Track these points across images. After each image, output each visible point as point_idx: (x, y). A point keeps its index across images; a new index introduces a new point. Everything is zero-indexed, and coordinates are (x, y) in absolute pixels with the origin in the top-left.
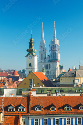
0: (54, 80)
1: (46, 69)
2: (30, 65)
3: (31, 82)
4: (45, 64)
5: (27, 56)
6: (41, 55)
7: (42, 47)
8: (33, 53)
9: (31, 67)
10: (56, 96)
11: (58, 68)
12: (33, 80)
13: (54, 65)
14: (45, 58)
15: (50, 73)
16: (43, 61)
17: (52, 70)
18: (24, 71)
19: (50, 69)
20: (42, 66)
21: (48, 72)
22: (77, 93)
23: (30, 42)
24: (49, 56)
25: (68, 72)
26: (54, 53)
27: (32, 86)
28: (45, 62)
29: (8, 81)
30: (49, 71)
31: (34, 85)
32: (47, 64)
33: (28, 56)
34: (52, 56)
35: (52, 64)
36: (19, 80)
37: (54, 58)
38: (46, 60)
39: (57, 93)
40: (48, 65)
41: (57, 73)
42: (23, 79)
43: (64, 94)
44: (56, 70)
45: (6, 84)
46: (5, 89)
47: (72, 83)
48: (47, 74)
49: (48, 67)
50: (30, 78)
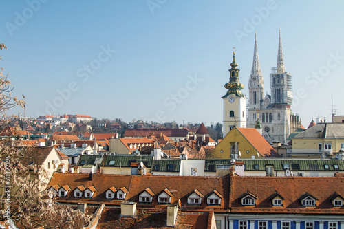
0: (280, 145)
1: (263, 122)
2: (232, 114)
3: (234, 147)
4: (261, 112)
5: (225, 96)
6: (253, 94)
7: (254, 79)
8: (237, 91)
9: (232, 119)
10: (283, 176)
11: (287, 121)
12: (238, 143)
13: (279, 116)
14: (261, 101)
15: (271, 131)
16: (258, 106)
17: (275, 124)
18: (219, 127)
19: (271, 122)
20: (254, 115)
21: (267, 129)
22: (329, 170)
23: (232, 69)
24: (269, 96)
25: (309, 127)
26: (279, 91)
27: (236, 155)
28: (261, 109)
29: (188, 145)
30: (270, 126)
31: (238, 154)
32: (265, 112)
33: (228, 97)
34: (275, 96)
35: (275, 113)
36: (210, 144)
37: (279, 100)
38: (263, 104)
39: (287, 170)
40: (267, 114)
41: (285, 131)
42: (217, 141)
43: (300, 172)
44: (283, 124)
45: (185, 152)
46: (182, 161)
47: (317, 151)
48: (266, 133)
49: (267, 118)
50: (232, 141)
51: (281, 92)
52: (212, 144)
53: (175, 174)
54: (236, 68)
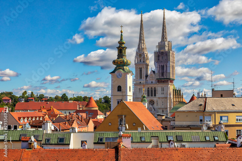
0: (164, 118)
1: (148, 95)
2: (119, 89)
3: (121, 121)
4: (147, 86)
5: (113, 72)
6: (139, 70)
7: (140, 55)
8: (125, 67)
9: (119, 93)
10: (168, 147)
11: (170, 94)
12: (125, 116)
13: (163, 89)
14: (147, 76)
15: (155, 104)
16: (143, 81)
17: (159, 98)
18: (107, 100)
19: (155, 95)
20: (140, 90)
21: (152, 103)
22: (209, 141)
23: (120, 47)
24: (154, 72)
25: (190, 102)
26: (163, 67)
27: (124, 129)
28: (147, 82)
29: (78, 118)
30: (155, 99)
31: (126, 127)
32: (150, 86)
33: (116, 72)
34: (159, 72)
35: (159, 87)
36: (99, 117)
37: (163, 75)
38: (148, 78)
39: (171, 142)
40: (152, 88)
41: (168, 104)
42: (105, 114)
43: (183, 144)
44: (166, 98)
45: (75, 125)
46: (72, 134)
47: (199, 123)
48: (151, 106)
49: (152, 92)
50: (120, 113)
51: (165, 68)
52: (100, 117)
53: (65, 147)
54: (123, 46)
